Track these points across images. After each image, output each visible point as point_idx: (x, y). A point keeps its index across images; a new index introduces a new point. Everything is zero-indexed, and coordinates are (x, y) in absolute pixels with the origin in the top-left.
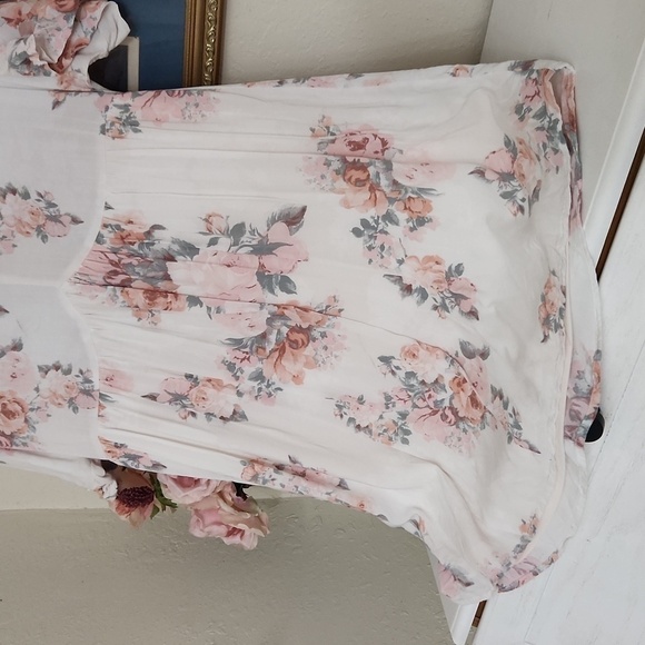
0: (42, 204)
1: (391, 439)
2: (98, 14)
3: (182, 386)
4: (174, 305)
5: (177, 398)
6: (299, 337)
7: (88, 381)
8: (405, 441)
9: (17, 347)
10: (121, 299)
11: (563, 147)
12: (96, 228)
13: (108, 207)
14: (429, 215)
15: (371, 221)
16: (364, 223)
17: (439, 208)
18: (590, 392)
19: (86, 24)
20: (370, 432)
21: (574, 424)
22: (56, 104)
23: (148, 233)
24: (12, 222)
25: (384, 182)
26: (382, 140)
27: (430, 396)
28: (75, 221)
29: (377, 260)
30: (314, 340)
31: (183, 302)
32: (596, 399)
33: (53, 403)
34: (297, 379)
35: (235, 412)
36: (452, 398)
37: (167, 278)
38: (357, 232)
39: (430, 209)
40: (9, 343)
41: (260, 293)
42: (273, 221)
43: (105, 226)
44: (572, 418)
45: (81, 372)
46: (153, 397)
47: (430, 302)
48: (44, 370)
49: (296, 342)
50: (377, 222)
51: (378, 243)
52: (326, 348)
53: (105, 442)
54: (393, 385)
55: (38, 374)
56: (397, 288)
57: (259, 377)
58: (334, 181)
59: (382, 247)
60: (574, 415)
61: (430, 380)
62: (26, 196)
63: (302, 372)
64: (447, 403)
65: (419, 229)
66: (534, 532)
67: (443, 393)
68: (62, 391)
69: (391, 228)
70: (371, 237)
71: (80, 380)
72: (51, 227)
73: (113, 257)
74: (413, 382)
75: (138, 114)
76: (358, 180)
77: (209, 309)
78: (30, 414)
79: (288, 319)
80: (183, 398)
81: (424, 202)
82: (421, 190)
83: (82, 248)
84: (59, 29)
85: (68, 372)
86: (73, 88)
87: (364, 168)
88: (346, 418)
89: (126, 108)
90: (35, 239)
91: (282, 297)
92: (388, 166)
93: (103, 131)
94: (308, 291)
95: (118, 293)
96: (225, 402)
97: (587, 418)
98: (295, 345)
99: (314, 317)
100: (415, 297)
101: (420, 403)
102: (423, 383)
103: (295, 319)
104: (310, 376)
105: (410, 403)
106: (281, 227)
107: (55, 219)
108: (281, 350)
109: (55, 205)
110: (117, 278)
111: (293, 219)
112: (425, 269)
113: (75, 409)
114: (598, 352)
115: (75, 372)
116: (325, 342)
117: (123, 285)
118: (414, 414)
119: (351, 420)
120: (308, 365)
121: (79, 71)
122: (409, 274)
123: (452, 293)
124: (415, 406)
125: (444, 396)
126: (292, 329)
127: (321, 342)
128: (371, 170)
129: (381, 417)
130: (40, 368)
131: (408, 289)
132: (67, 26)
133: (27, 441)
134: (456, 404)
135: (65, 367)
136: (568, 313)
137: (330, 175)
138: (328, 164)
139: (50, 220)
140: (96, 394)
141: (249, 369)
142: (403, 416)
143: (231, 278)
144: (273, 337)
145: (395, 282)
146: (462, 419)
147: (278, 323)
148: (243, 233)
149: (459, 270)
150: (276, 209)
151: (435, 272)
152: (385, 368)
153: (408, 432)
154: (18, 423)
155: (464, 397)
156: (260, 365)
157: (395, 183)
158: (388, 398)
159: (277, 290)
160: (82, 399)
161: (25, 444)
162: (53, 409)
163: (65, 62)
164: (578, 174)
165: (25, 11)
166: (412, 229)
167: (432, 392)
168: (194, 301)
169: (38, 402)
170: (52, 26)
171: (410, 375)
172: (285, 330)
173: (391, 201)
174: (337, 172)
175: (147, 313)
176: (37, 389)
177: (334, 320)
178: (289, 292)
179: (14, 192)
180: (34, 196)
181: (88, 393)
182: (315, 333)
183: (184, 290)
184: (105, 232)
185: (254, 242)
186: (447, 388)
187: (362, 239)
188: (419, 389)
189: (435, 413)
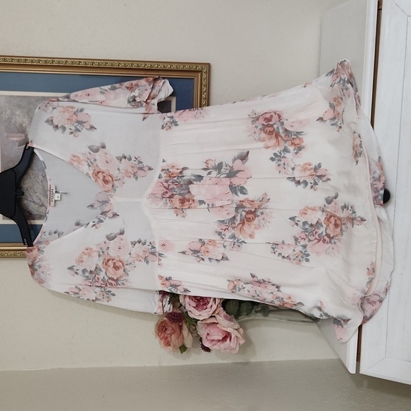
0: (137, 162)
1: (300, 261)
2: (161, 84)
3: (197, 246)
4: (193, 205)
5: (195, 252)
6: (251, 216)
7: (153, 247)
8: (307, 260)
9: (122, 233)
10: (169, 204)
11: (349, 85)
12: (158, 172)
13: (164, 161)
14: (303, 144)
15: (278, 153)
16: (275, 154)
17: (307, 140)
18: (380, 177)
19: (157, 89)
20: (290, 259)
21: (376, 194)
22: (144, 118)
23: (181, 172)
24: (123, 172)
25: (281, 131)
26: (278, 115)
27: (316, 233)
28: (150, 169)
29: (283, 171)
30: (258, 216)
31: (197, 204)
32: (383, 179)
33: (137, 260)
34: (251, 236)
35: (223, 257)
36: (326, 229)
37: (189, 192)
38: (272, 159)
39: (303, 142)
40: (119, 231)
41: (231, 196)
42: (234, 160)
43: (163, 170)
44: (375, 193)
45: (150, 243)
46: (184, 253)
47: (309, 185)
48: (134, 244)
49: (249, 218)
50: (280, 153)
51: (282, 162)
52: (264, 219)
53: (161, 277)
54: (297, 231)
55: (130, 245)
56: (294, 183)
57: (233, 237)
58: (260, 134)
59: (284, 164)
60: (376, 190)
61: (314, 223)
62: (130, 159)
63: (253, 232)
64: (324, 233)
65: (300, 152)
66: (374, 271)
67: (322, 228)
68: (141, 254)
69: (287, 155)
70: (279, 160)
71: (150, 247)
72: (140, 173)
73: (166, 185)
74: (307, 227)
75: (177, 120)
76: (270, 132)
77: (208, 205)
78: (126, 267)
79: (245, 207)
80: (198, 252)
81: (300, 139)
82: (297, 133)
83: (153, 181)
84: (146, 90)
85: (144, 244)
86: (151, 112)
87: (272, 126)
88: (277, 253)
89: (172, 117)
90: (133, 179)
91: (242, 197)
92: (282, 124)
93: (163, 128)
94: (253, 192)
95: (168, 202)
96: (217, 252)
97: (381, 189)
98: (249, 220)
99: (257, 204)
100: (302, 185)
101: (312, 238)
102: (312, 225)
103: (248, 207)
104: (258, 234)
105: (307, 240)
106: (239, 161)
107: (141, 169)
108: (243, 223)
109: (142, 162)
110: (168, 194)
111: (244, 157)
112: (305, 170)
113: (147, 262)
114: (380, 157)
115: (148, 243)
116: (263, 216)
117: (170, 197)
118: (310, 244)
119: (280, 254)
120: (256, 228)
121: (154, 104)
122: (298, 175)
123: (318, 175)
124: (310, 241)
125: (322, 230)
126: (247, 213)
127: (261, 217)
128: (275, 126)
129: (294, 250)
130: (132, 243)
131: (298, 183)
132: (149, 88)
133: (124, 282)
134: (328, 232)
135: (143, 241)
136: (363, 145)
137: (257, 131)
138: (256, 127)
139: (140, 169)
140: (157, 254)
141: (228, 234)
142: (305, 246)
143: (218, 190)
144: (238, 218)
145: (292, 181)
146: (332, 238)
147: (240, 210)
148: (222, 167)
149: (319, 166)
150: (236, 154)
151: (309, 170)
152: (292, 223)
153: (308, 255)
154: (121, 272)
155: (332, 226)
156: (233, 231)
157: (286, 130)
158: (296, 239)
159: (239, 194)
160: (151, 257)
161: (123, 284)
162: (137, 263)
163: (148, 101)
164: (356, 90)
165: (134, 84)
166: (296, 153)
167: (316, 230)
168: (201, 202)
169: (130, 260)
170: (144, 88)
171: (305, 223)
172: (244, 214)
173: (285, 141)
174: (261, 129)
175: (181, 211)
176: (130, 254)
177: (266, 204)
178: (245, 194)
179: (125, 158)
180: (133, 159)
181: (153, 254)
182: (258, 213)
183: (197, 198)
184: (162, 173)
185: (227, 172)
186: (323, 224)
187: (275, 162)
188: (311, 230)
189: (319, 241)
